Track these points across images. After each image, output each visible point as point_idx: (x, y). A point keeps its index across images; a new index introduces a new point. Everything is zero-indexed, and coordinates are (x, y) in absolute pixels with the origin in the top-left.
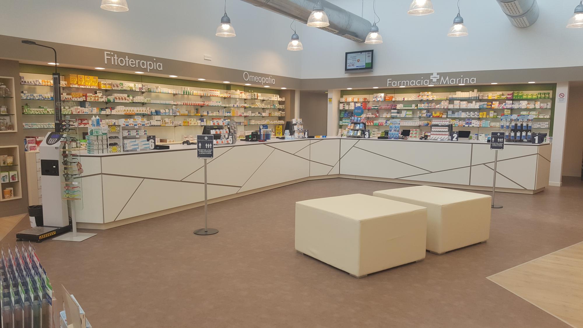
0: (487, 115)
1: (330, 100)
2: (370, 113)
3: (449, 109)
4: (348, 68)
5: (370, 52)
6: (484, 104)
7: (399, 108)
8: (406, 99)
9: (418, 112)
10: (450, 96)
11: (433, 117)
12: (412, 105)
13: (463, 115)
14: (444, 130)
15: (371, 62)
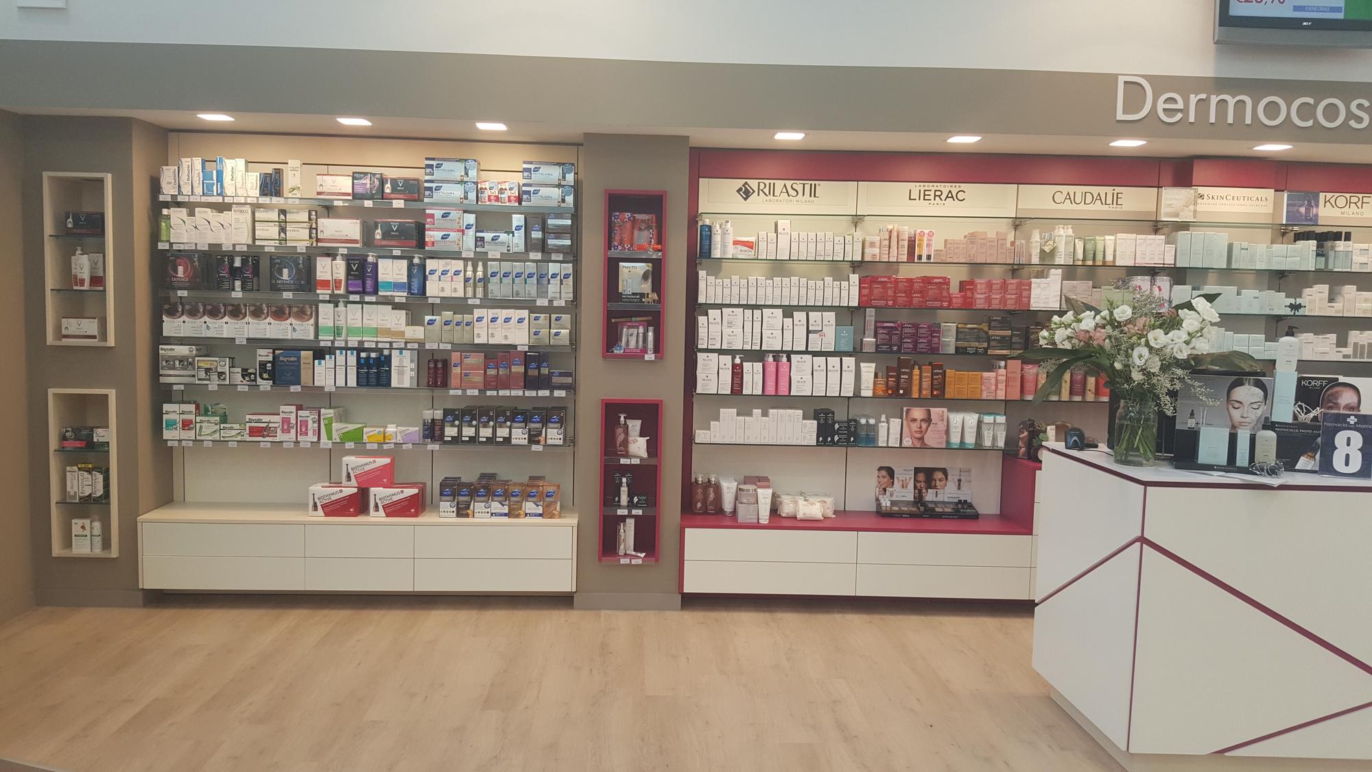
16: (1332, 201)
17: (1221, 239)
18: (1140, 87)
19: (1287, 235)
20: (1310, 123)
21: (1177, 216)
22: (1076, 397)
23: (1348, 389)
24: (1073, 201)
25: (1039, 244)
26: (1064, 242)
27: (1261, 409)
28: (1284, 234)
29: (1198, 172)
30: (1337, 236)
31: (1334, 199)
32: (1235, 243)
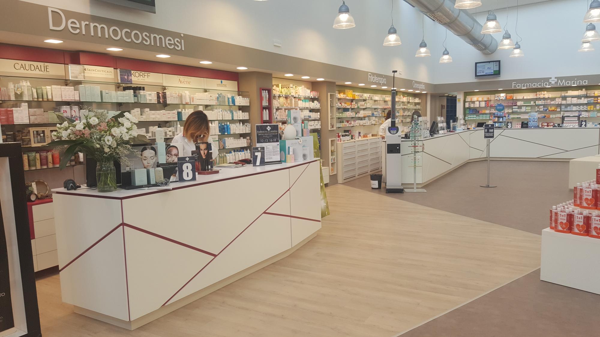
0: (594, 108)
1: (458, 101)
2: (493, 110)
3: (563, 105)
4: (478, 74)
5: (497, 62)
6: (592, 100)
7: (519, 105)
8: (525, 98)
9: (536, 107)
10: (563, 95)
11: (549, 111)
12: (531, 102)
13: (574, 108)
14: (575, 119)
15: (498, 69)
16: (134, 74)
17: (98, 88)
18: (58, 14)
19: (120, 88)
20: (130, 40)
21: (77, 78)
22: (44, 166)
23: (174, 148)
24: (25, 69)
25: (14, 90)
26: (26, 89)
27: (155, 159)
28: (118, 87)
29: (82, 58)
30: (140, 88)
31: (134, 73)
32: (103, 90)
